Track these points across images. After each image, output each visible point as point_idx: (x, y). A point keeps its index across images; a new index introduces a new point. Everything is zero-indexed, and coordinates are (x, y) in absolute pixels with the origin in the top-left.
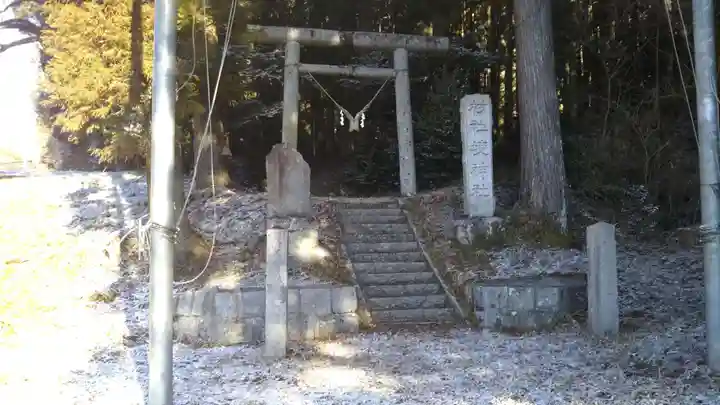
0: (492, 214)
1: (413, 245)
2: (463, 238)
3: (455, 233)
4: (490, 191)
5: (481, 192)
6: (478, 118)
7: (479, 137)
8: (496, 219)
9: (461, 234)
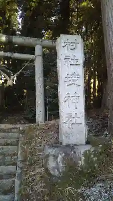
0: (84, 142)
1: (11, 168)
2: (54, 168)
3: (46, 162)
4: (82, 120)
5: (74, 120)
6: (72, 54)
7: (73, 70)
8: (88, 147)
9: (51, 164)
